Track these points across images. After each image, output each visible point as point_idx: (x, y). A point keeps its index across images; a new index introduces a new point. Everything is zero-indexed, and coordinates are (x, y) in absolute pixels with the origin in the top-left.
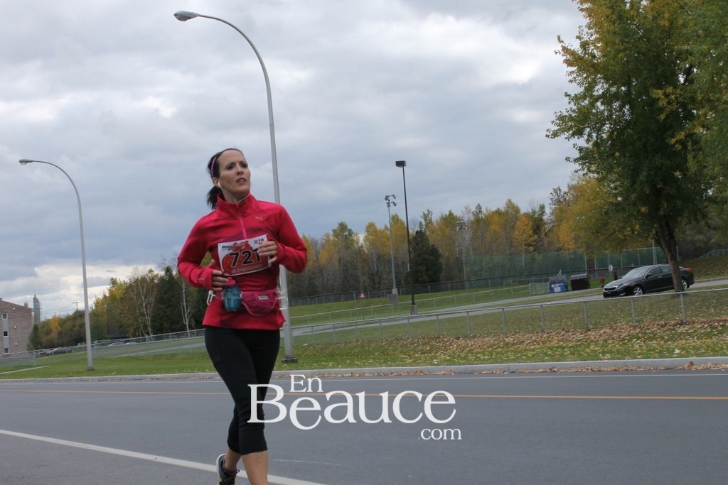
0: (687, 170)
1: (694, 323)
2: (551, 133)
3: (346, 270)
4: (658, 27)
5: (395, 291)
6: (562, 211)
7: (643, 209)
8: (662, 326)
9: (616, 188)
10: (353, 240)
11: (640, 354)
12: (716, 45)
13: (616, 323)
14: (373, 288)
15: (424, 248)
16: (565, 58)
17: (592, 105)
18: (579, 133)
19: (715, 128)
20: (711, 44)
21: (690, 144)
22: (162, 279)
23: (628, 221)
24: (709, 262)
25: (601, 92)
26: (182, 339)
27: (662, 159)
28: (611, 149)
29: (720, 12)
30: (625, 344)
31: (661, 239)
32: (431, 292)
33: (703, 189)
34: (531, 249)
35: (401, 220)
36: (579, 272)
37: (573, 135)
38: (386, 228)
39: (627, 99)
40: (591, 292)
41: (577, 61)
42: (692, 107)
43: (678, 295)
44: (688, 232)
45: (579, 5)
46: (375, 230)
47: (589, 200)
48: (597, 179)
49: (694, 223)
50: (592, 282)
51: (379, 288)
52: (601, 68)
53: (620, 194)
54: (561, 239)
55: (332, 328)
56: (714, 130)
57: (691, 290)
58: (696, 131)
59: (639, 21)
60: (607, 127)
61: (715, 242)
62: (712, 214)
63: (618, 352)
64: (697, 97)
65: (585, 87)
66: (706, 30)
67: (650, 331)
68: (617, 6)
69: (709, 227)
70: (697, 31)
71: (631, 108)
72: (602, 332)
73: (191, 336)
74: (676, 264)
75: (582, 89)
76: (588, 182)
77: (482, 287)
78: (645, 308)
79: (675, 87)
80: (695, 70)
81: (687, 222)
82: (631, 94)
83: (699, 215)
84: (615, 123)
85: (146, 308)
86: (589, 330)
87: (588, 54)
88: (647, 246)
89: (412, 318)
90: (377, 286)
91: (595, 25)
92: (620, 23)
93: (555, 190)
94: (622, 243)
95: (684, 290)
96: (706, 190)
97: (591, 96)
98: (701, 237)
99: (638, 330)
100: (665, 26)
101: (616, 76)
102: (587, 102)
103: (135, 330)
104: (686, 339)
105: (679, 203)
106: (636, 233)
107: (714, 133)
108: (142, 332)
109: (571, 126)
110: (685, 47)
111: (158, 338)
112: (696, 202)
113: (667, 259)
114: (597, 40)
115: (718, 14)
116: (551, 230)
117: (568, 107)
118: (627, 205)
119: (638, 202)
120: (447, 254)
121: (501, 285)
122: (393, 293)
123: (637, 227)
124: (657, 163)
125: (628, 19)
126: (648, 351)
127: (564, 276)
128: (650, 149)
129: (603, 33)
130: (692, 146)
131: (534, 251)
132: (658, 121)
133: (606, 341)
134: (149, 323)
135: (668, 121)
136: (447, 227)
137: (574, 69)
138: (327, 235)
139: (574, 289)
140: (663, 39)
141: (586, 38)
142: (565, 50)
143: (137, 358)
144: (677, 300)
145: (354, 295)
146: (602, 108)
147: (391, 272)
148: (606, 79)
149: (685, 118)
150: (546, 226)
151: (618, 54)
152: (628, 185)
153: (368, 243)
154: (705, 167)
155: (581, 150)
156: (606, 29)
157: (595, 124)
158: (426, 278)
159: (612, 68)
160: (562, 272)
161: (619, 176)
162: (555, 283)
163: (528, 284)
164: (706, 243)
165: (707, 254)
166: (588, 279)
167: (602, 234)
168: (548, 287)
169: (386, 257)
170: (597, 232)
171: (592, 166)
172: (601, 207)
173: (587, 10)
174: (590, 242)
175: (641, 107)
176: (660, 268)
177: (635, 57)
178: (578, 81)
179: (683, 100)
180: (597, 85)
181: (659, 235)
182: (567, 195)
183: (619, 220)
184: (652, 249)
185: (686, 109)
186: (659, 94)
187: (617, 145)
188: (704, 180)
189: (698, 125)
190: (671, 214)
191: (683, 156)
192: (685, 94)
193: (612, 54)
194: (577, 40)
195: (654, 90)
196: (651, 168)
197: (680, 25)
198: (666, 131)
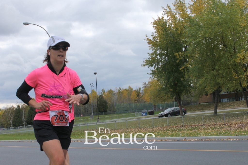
0: (185, 78)
1: (186, 126)
2: (143, 65)
3: (77, 107)
4: (177, 33)
6: (146, 90)
7: (171, 90)
8: (177, 127)
9: (163, 83)
11: (169, 136)
12: (194, 39)
13: (162, 126)
14: (85, 113)
15: (102, 101)
16: (148, 42)
17: (156, 57)
18: (152, 65)
19: (194, 65)
22: (16, 109)
23: (167, 94)
24: (191, 107)
25: (159, 53)
26: (22, 129)
27: (177, 74)
28: (162, 71)
30: (165, 132)
31: (177, 100)
32: (104, 115)
33: (190, 84)
34: (136, 101)
35: (95, 91)
36: (151, 109)
37: (150, 66)
38: (90, 94)
39: (167, 55)
40: (155, 116)
41: (151, 43)
42: (187, 58)
43: (182, 117)
44: (185, 97)
45: (153, 25)
47: (154, 87)
48: (157, 80)
49: (187, 94)
50: (155, 112)
51: (87, 113)
52: (159, 45)
53: (164, 85)
54: (145, 99)
56: (193, 66)
57: (185, 115)
58: (188, 66)
59: (171, 31)
60: (160, 64)
61: (193, 101)
62: (192, 92)
63: (163, 135)
64: (188, 55)
65: (154, 51)
66: (191, 34)
67: (173, 128)
68: (164, 26)
69: (191, 96)
71: (168, 58)
72: (158, 128)
73: (25, 128)
74: (181, 107)
75: (153, 52)
76: (154, 81)
77: (120, 113)
78: (171, 121)
79: (182, 52)
80: (188, 47)
81: (185, 94)
83: (188, 91)
84: (163, 63)
85: (11, 118)
86: (154, 128)
87: (155, 41)
88: (172, 101)
89: (98, 123)
91: (157, 32)
92: (165, 32)
93: (144, 83)
94: (164, 100)
95: (183, 116)
97: (156, 54)
98: (189, 99)
99: (169, 128)
100: (179, 33)
101: (164, 48)
102: (154, 56)
103: (7, 126)
104: (184, 131)
105: (182, 88)
106: (169, 97)
108: (9, 126)
109: (149, 63)
110: (185, 40)
111: (14, 128)
112: (187, 88)
113: (178, 105)
114: (158, 36)
115: (195, 30)
116: (142, 96)
117: (149, 57)
118: (167, 88)
119: (170, 88)
120: (109, 103)
121: (127, 113)
122: (92, 115)
123: (169, 95)
125: (167, 30)
126: (172, 135)
128: (174, 71)
130: (187, 70)
131: (137, 102)
132: (176, 62)
133: (159, 131)
134: (11, 123)
135: (180, 62)
136: (110, 94)
137: (151, 45)
139: (149, 115)
140: (178, 37)
141: (154, 36)
143: (7, 135)
144: (181, 119)
145: (79, 115)
146: (159, 58)
147: (91, 108)
148: (160, 49)
149: (185, 62)
150: (141, 94)
152: (167, 82)
155: (152, 71)
156: (161, 33)
157: (157, 63)
158: (102, 110)
159: (163, 45)
160: (146, 109)
161: (164, 79)
162: (143, 113)
163: (135, 113)
164: (190, 101)
165: (191, 104)
166: (154, 112)
167: (158, 97)
168: (141, 114)
169: (90, 103)
170: (157, 97)
171: (156, 76)
172: (158, 89)
173: (155, 27)
174: (154, 100)
175: (171, 58)
176: (176, 108)
177: (170, 42)
178: (152, 49)
179: (184, 56)
180: (158, 51)
181: (176, 98)
182: (148, 85)
183: (164, 93)
184: (174, 102)
185: (185, 59)
186: (177, 54)
187: (164, 70)
188: (190, 81)
189: (188, 64)
190: (180, 91)
191: (184, 74)
192: (185, 54)
193: (163, 41)
194: (152, 36)
195: (175, 53)
196: (174, 77)
197: (183, 33)
198: (179, 66)
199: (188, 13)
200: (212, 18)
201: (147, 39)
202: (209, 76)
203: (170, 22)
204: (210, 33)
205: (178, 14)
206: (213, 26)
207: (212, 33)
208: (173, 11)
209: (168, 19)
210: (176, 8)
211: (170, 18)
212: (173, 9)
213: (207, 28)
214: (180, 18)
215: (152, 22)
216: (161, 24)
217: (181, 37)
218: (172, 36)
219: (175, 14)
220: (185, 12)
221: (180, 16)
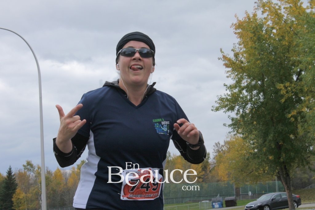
0: (298, 134)
2: (215, 108)
4: (282, 45)
6: (220, 156)
7: (271, 157)
9: (254, 144)
16: (224, 62)
17: (240, 92)
18: (232, 109)
20: (313, 57)
21: (299, 118)
23: (261, 165)
24: (311, 191)
25: (246, 84)
27: (282, 127)
28: (251, 119)
31: (281, 176)
33: (307, 146)
36: (230, 195)
37: (228, 110)
39: (261, 89)
40: (237, 209)
41: (232, 65)
42: (301, 95)
44: (298, 172)
45: (234, 30)
47: (238, 151)
48: (243, 137)
49: (302, 167)
50: (238, 202)
52: (247, 70)
53: (257, 148)
54: (219, 174)
58: (303, 110)
59: (270, 42)
60: (249, 106)
61: (314, 179)
62: (313, 161)
64: (305, 89)
65: (236, 81)
66: (310, 48)
68: (257, 32)
69: (311, 170)
70: (305, 49)
71: (264, 94)
74: (290, 192)
76: (237, 139)
77: (170, 204)
79: (291, 83)
80: (303, 73)
82: (264, 86)
83: (304, 162)
84: (254, 103)
87: (238, 60)
88: (272, 181)
91: (243, 43)
92: (259, 43)
93: (216, 144)
94: (257, 178)
95: (295, 209)
96: (309, 147)
97: (240, 86)
98: (306, 176)
100: (286, 45)
101: (256, 75)
102: (237, 90)
105: (292, 154)
106: (266, 172)
109: (227, 104)
110: (298, 58)
112: (303, 154)
113: (285, 188)
114: (245, 52)
116: (213, 169)
117: (226, 93)
118: (262, 154)
119: (267, 153)
121: (182, 202)
123: (267, 168)
124: (279, 129)
125: (263, 40)
127: (221, 198)
128: (275, 120)
129: (248, 48)
130: (301, 119)
131: (203, 181)
132: (280, 103)
135: (287, 103)
137: (230, 69)
138: (73, 168)
139: (227, 206)
140: (284, 53)
141: (237, 51)
146: (246, 94)
148: (249, 76)
149: (297, 102)
150: (210, 166)
151: (257, 61)
152: (262, 143)
154: (309, 132)
155: (233, 119)
156: (250, 46)
157: (242, 104)
159: (253, 70)
160: (220, 196)
161: (256, 136)
162: (215, 202)
163: (199, 202)
164: (309, 180)
165: (309, 186)
166: (236, 200)
167: (245, 172)
168: (211, 204)
170: (242, 171)
171: (240, 129)
172: (244, 155)
173: (239, 33)
174: (237, 177)
175: (270, 94)
176: (280, 194)
177: (267, 64)
178: (232, 77)
179: (295, 91)
180: (243, 80)
181: (280, 173)
182: (223, 147)
183: (256, 164)
184: (275, 182)
185: (298, 97)
186: (281, 86)
187: (255, 117)
188: (308, 140)
189: (304, 107)
190: (288, 161)
191: (295, 125)
192: (297, 87)
193: (253, 61)
194: (232, 52)
195: (278, 84)
196: (276, 132)
197: (294, 45)
198: (285, 109)
199: (304, 6)
201: (224, 56)
203: (270, 23)
205: (284, 8)
209: (265, 18)
211: (268, 15)
214: (289, 15)
215: (232, 24)
216: (250, 27)
217: (290, 53)
218: (272, 51)
219: (278, 9)
220: (297, 5)
221: (288, 12)
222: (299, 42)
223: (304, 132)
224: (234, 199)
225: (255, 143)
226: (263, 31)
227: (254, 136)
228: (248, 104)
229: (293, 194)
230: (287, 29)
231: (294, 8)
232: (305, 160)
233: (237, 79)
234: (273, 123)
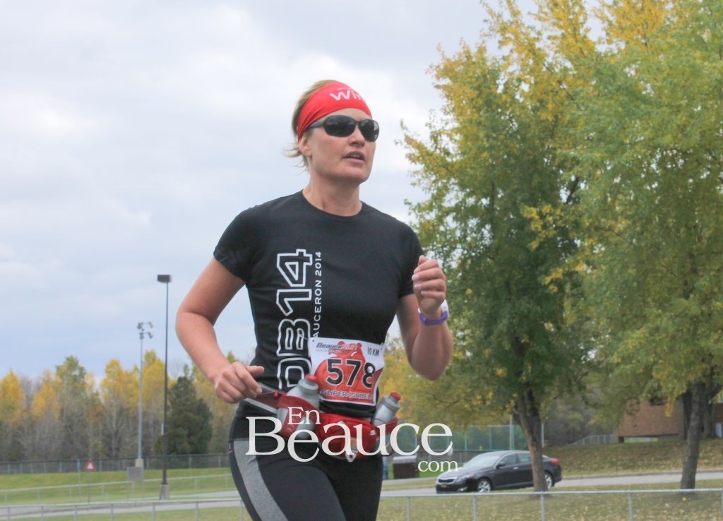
0: (563, 322)
3: (70, 427)
4: (539, 121)
5: (139, 462)
7: (500, 372)
9: (463, 339)
10: (84, 384)
12: (612, 154)
14: (107, 455)
15: (188, 403)
16: (408, 151)
17: (440, 220)
19: (604, 268)
20: (606, 152)
23: (478, 387)
24: (585, 451)
25: (453, 203)
27: (530, 304)
28: (462, 283)
29: (620, 109)
31: (521, 416)
32: (192, 467)
33: (582, 351)
35: (159, 360)
38: (136, 369)
39: (488, 216)
40: (422, 483)
41: (423, 158)
42: (576, 234)
43: (538, 496)
44: (560, 407)
45: (434, 80)
46: (120, 373)
49: (568, 396)
51: (117, 456)
52: (457, 170)
53: (471, 349)
55: (40, 512)
56: (602, 270)
57: (557, 489)
58: (578, 269)
60: (458, 253)
61: (594, 424)
62: (593, 385)
64: (585, 223)
65: (433, 195)
66: (601, 131)
68: (485, 87)
69: (587, 403)
71: (493, 230)
74: (539, 451)
75: (428, 197)
78: (491, 511)
79: (555, 206)
80: (582, 186)
81: (558, 393)
82: (494, 210)
83: (573, 385)
84: (470, 248)
87: (440, 149)
88: (502, 423)
89: (160, 504)
90: (114, 453)
91: (454, 110)
92: (487, 111)
94: (467, 416)
95: (545, 488)
96: (585, 352)
97: (440, 208)
98: (577, 415)
100: (547, 120)
101: (477, 184)
102: (433, 215)
105: (548, 367)
106: (488, 403)
107: (602, 274)
110: (572, 153)
112: (571, 367)
113: (527, 443)
114: (455, 130)
115: (617, 112)
119: (493, 361)
120: (221, 414)
122: (137, 465)
123: (491, 394)
124: (521, 309)
125: (498, 106)
128: (515, 289)
129: (464, 122)
130: (571, 289)
132: (528, 250)
135: (542, 251)
137: (419, 167)
138: (48, 373)
139: (396, 477)
140: (543, 139)
141: (438, 126)
142: (409, 140)
144: (535, 503)
145: (78, 465)
146: (453, 225)
147: (136, 434)
148: (462, 186)
149: (565, 250)
151: (481, 153)
152: (482, 336)
153: (107, 390)
154: (588, 319)
156: (468, 116)
157: (442, 247)
158: (187, 446)
159: (472, 172)
161: (470, 321)
164: (582, 425)
165: (583, 440)
166: (416, 463)
167: (441, 401)
169: (131, 411)
170: (435, 398)
173: (445, 87)
174: (423, 411)
175: (506, 230)
176: (516, 455)
177: (504, 160)
178: (424, 185)
179: (563, 225)
180: (449, 193)
181: (519, 408)
182: (397, 342)
183: (466, 384)
184: (508, 428)
185: (567, 238)
186: (532, 213)
187: (470, 279)
188: (584, 338)
189: (581, 262)
190: (537, 381)
191: (558, 302)
192: (567, 217)
193: (473, 152)
194: (427, 127)
195: (526, 207)
196: (514, 315)
197: (566, 122)
198: (537, 265)
199: (592, 37)
200: (693, 66)
201: (407, 138)
202: (665, 319)
203: (515, 68)
204: (682, 129)
205: (549, 38)
206: (695, 102)
207: (688, 129)
208: (527, 20)
209: (504, 58)
210: (541, 11)
211: (511, 51)
212: (529, 13)
213: (669, 105)
214: (558, 55)
215: (431, 67)
216: (471, 74)
217: (556, 138)
218: (518, 132)
219: (535, 39)
220: (577, 33)
221: (557, 47)
222: (576, 115)
223: (578, 317)
224: (414, 461)
225: (467, 338)
226: (498, 85)
227: (466, 320)
228: (455, 248)
229: (544, 456)
230: (552, 85)
231: (571, 40)
232: (575, 380)
233: (435, 192)
234: (510, 293)
